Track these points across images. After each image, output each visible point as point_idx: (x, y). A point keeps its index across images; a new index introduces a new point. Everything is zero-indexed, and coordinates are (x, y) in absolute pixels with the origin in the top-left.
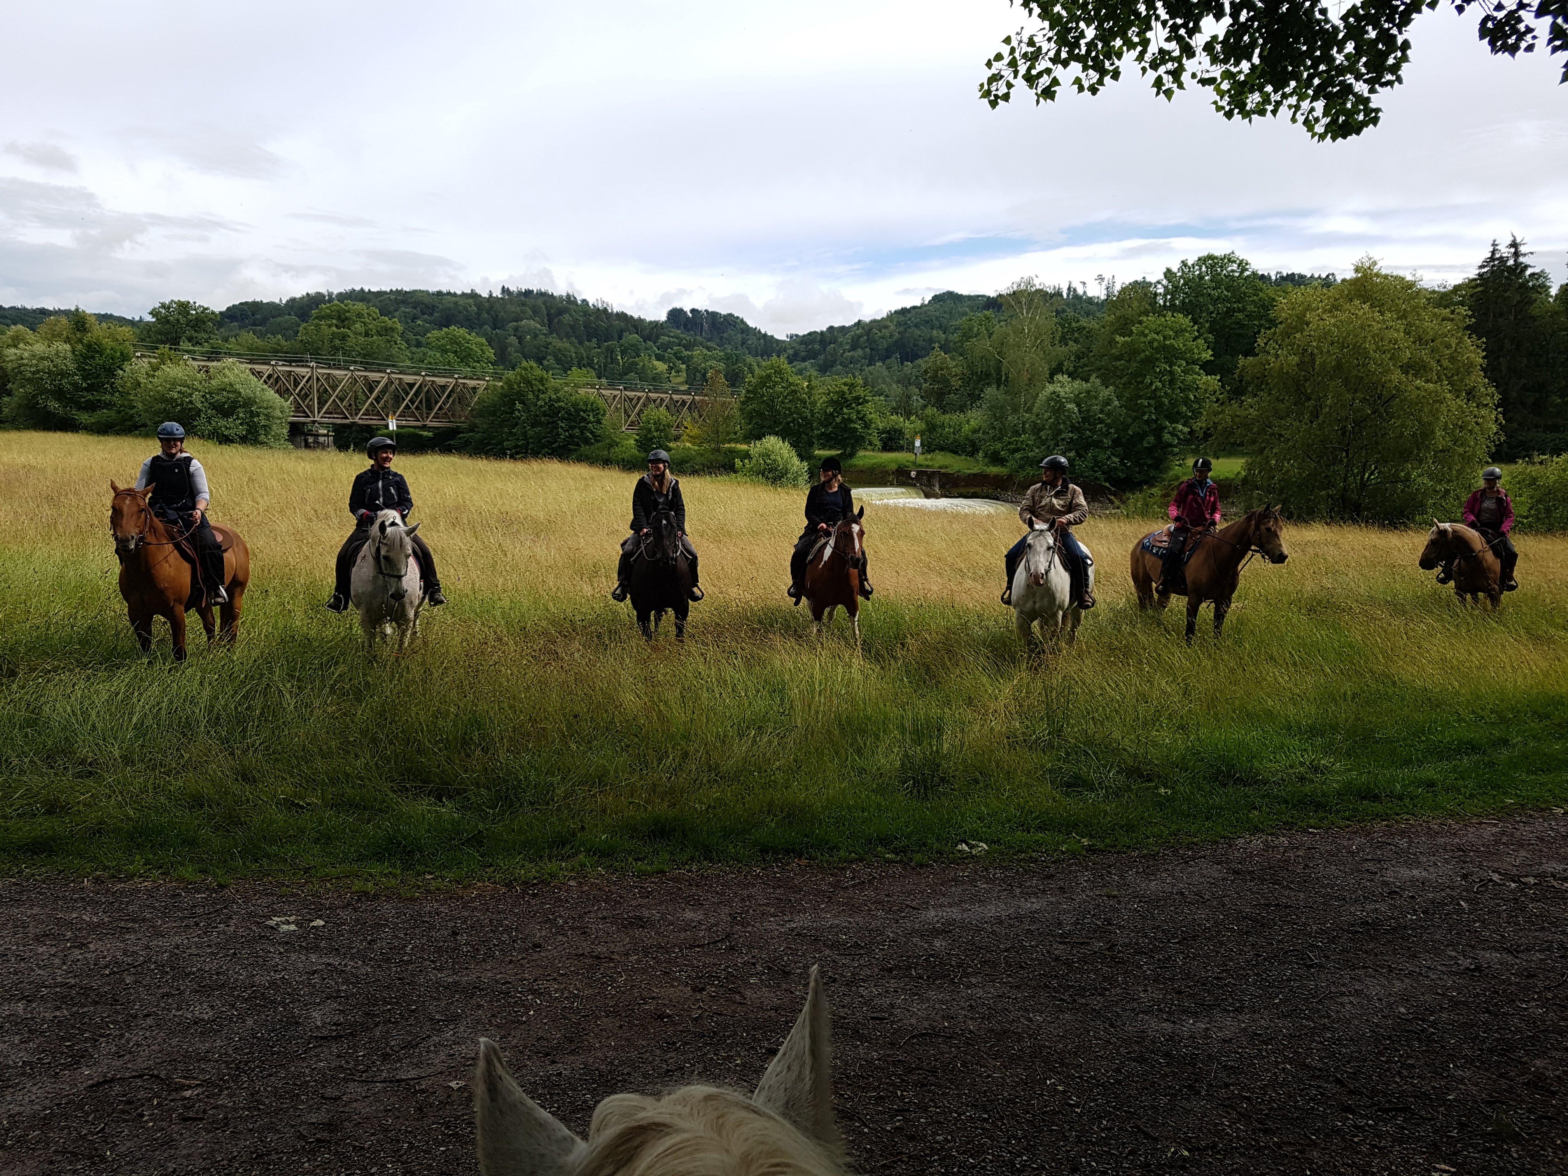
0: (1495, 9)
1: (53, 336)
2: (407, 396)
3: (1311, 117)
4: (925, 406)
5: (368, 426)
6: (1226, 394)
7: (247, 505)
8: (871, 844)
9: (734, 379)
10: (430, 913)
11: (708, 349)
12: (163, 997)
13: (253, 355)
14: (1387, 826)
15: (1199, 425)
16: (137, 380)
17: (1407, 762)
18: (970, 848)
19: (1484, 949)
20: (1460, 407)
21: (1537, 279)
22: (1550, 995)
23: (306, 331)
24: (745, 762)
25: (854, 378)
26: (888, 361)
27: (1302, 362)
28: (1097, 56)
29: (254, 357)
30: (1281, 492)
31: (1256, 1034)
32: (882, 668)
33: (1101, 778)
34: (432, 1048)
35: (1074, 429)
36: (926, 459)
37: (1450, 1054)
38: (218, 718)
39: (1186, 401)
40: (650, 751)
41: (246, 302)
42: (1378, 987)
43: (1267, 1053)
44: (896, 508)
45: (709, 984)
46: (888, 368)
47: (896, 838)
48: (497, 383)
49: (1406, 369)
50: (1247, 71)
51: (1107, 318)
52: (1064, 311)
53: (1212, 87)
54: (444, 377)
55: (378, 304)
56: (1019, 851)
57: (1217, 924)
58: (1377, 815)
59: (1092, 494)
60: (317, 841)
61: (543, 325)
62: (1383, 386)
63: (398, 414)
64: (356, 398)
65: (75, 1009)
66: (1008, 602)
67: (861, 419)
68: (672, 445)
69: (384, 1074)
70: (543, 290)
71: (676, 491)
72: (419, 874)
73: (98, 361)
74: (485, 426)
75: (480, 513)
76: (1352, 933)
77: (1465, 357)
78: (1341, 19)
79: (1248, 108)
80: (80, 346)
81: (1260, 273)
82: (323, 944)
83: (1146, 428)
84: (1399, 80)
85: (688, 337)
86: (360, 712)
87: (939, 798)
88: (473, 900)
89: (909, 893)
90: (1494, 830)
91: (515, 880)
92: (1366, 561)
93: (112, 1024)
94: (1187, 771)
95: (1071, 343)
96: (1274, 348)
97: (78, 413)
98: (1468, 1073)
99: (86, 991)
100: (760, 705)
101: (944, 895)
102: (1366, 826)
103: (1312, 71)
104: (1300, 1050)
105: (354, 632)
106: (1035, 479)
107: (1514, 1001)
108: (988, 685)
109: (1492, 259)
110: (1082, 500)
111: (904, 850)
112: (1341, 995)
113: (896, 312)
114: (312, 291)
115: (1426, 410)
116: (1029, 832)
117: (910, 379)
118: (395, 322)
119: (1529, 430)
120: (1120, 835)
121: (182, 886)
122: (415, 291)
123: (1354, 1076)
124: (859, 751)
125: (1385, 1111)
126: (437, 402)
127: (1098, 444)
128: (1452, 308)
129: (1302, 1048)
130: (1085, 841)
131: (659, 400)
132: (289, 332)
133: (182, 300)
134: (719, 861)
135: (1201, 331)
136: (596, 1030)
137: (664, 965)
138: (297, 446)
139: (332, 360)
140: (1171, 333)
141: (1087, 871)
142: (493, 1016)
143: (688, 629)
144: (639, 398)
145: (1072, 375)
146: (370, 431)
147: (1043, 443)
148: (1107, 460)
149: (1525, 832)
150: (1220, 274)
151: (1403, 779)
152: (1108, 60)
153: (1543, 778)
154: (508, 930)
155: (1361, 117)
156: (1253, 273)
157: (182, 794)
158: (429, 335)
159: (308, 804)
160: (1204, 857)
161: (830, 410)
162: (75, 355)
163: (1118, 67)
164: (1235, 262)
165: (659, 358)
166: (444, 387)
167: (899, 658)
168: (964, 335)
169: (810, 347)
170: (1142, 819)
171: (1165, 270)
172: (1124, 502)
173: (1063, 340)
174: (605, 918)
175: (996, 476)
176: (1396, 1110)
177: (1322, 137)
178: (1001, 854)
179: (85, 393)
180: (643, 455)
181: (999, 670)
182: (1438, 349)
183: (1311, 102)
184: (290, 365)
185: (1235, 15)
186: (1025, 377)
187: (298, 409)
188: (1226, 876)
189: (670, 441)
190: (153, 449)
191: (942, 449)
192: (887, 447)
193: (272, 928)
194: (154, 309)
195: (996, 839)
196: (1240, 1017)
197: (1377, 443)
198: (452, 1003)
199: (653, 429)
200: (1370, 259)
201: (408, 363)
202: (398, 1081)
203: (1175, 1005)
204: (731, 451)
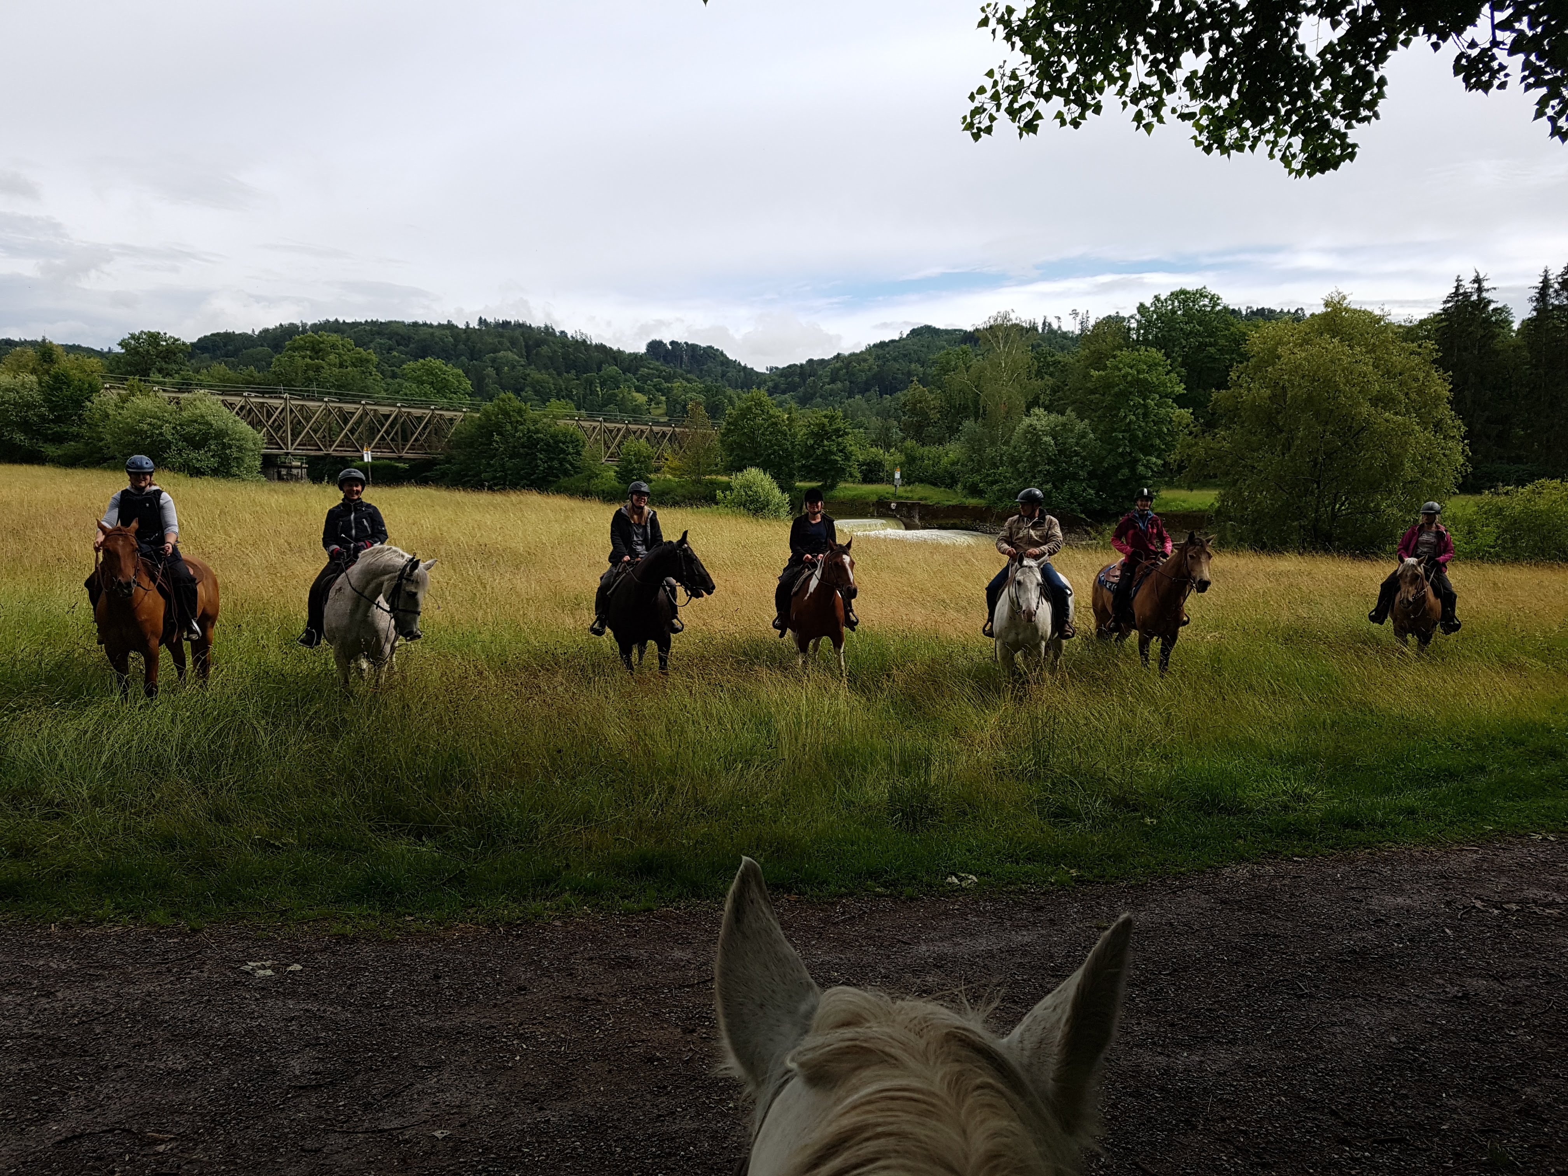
0: (1468, 47)
1: (20, 367)
2: (382, 427)
3: (1288, 153)
4: (904, 439)
5: (343, 458)
6: (1199, 427)
7: (219, 538)
8: (860, 878)
9: (714, 411)
10: (411, 955)
11: (688, 381)
12: (134, 1047)
13: (225, 386)
14: (1370, 854)
15: (1173, 457)
16: (106, 412)
17: (1387, 790)
18: (960, 881)
19: (1470, 976)
20: (1428, 439)
21: (1500, 314)
22: (1537, 1022)
23: (280, 361)
24: (733, 796)
25: (834, 410)
26: (867, 394)
27: (1275, 396)
28: (1079, 91)
29: (226, 388)
30: (1254, 522)
31: (1250, 1066)
32: (868, 699)
33: (1088, 808)
34: (416, 1096)
35: (1050, 461)
36: (906, 491)
37: (1442, 1084)
38: (190, 757)
39: (1160, 435)
40: (637, 787)
41: (218, 334)
42: (1369, 1017)
43: (1262, 1085)
44: (877, 538)
45: (699, 1025)
46: (868, 401)
47: (886, 872)
48: (474, 415)
49: (1375, 401)
50: (1225, 106)
51: (1082, 352)
52: (1039, 345)
53: (1192, 121)
54: (420, 408)
55: (353, 335)
56: (1008, 883)
57: (1207, 955)
58: (1360, 842)
59: (1068, 525)
60: (293, 882)
61: (521, 356)
62: (1353, 419)
63: (373, 445)
64: (330, 429)
65: (41, 1061)
66: (990, 634)
67: (841, 451)
68: (652, 476)
69: (366, 1125)
70: (521, 322)
71: (654, 522)
72: (399, 915)
73: (66, 392)
74: (462, 457)
75: (459, 545)
76: (1340, 962)
77: (1432, 390)
78: (1318, 55)
79: (1226, 144)
80: (47, 378)
81: (1231, 307)
82: (301, 989)
83: (1120, 460)
84: (1376, 115)
85: (667, 369)
86: (336, 749)
87: (928, 831)
88: (455, 942)
89: (901, 927)
90: (1475, 856)
91: (498, 920)
92: (1340, 591)
93: (81, 1076)
94: (1172, 800)
95: (1046, 377)
96: (1246, 382)
97: (45, 445)
98: (1460, 1103)
99: (53, 1042)
100: (747, 737)
101: (935, 930)
102: (1349, 854)
103: (1289, 107)
104: (1294, 1082)
105: (329, 668)
106: (1013, 510)
107: (1502, 1028)
108: (973, 716)
109: (1456, 294)
110: (1058, 531)
111: (894, 884)
112: (1332, 1025)
113: (874, 345)
114: (285, 322)
115: (1395, 441)
116: (1018, 864)
117: (889, 411)
118: (369, 353)
119: (1493, 461)
120: (1108, 865)
121: (153, 930)
122: (390, 322)
123: (1349, 1107)
124: (847, 783)
125: (1381, 1142)
126: (413, 434)
127: (1074, 477)
128: (1420, 342)
129: (1296, 1080)
130: (1074, 872)
131: (639, 432)
132: (263, 364)
133: (152, 331)
134: (708, 898)
135: (1174, 365)
136: (585, 1075)
137: (653, 1007)
138: (270, 478)
139: (306, 391)
140: (1145, 367)
141: (1076, 902)
142: (478, 1062)
143: (672, 662)
144: (619, 430)
145: (1049, 409)
146: (345, 462)
147: (1020, 475)
148: (1083, 491)
149: (1505, 858)
150: (1191, 309)
151: (1384, 807)
152: (1090, 94)
153: (1522, 804)
154: (492, 972)
155: (1338, 152)
156: (1224, 307)
157: (153, 835)
158: (405, 366)
159: (284, 844)
160: (1192, 887)
161: (810, 442)
162: (43, 387)
163: (1099, 101)
164: (1206, 296)
165: (638, 390)
166: (420, 419)
167: (885, 690)
168: (942, 369)
169: (790, 379)
170: (1129, 849)
171: (1138, 305)
172: (1100, 534)
173: (1039, 374)
174: (592, 959)
175: (975, 508)
176: (1392, 1141)
177: (1299, 173)
178: (991, 885)
179: (52, 426)
180: (624, 486)
181: (984, 700)
182: (1406, 382)
183: (1289, 137)
184: (263, 397)
185: (1214, 51)
186: (1003, 411)
187: (271, 441)
188: (1214, 906)
189: (650, 473)
190: (121, 482)
191: (921, 481)
192: (868, 478)
193: (247, 973)
194: (123, 340)
195: (985, 871)
196: (1233, 1049)
197: (1347, 474)
198: (435, 1049)
199: (633, 461)
200: (1339, 294)
201: (384, 395)
202: (380, 1131)
203: (1169, 1038)
204: (712, 482)
